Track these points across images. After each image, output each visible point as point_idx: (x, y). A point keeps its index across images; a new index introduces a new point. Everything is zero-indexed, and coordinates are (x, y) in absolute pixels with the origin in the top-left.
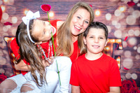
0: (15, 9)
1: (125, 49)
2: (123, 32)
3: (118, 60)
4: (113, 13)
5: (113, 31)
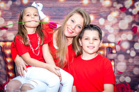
0: (10, 13)
1: (118, 53)
2: (116, 36)
4: (106, 18)
5: (106, 35)
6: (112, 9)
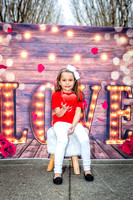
2: (132, 78)
3: (128, 110)
4: (121, 58)
5: (121, 77)
6: (128, 47)
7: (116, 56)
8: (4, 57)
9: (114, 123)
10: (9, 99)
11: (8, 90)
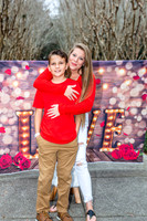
0: (27, 84)
2: (126, 103)
3: (120, 127)
4: (119, 87)
5: (117, 102)
6: (126, 78)
7: (115, 85)
8: (23, 91)
9: (108, 137)
10: (26, 124)
11: (25, 117)
